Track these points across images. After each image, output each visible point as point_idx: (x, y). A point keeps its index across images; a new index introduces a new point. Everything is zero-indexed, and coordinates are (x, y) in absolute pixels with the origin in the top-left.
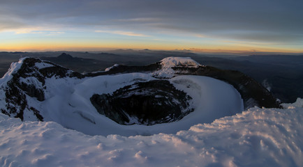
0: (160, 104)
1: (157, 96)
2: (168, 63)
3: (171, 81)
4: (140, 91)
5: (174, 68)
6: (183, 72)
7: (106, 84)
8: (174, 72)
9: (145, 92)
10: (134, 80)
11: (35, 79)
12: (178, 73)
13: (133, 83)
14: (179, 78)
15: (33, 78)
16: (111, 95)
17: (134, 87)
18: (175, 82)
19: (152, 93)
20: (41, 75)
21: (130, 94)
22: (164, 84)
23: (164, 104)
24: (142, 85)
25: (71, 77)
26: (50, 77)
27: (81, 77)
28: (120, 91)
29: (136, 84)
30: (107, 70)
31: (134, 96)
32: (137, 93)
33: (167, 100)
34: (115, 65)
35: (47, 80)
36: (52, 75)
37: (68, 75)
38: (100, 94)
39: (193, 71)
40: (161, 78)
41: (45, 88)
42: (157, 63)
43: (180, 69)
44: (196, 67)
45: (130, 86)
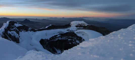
0: (71, 44)
1: (69, 40)
2: (74, 24)
3: (75, 32)
4: (62, 38)
5: (77, 26)
6: (80, 28)
7: (46, 34)
8: (77, 28)
9: (64, 38)
10: (59, 32)
11: (15, 32)
12: (78, 29)
13: (58, 34)
14: (79, 31)
15: (14, 32)
16: (49, 39)
17: (59, 36)
18: (77, 33)
19: (67, 38)
20: (17, 30)
21: (57, 39)
22: (72, 34)
23: (72, 43)
24: (62, 35)
25: (30, 31)
26: (21, 31)
27: (35, 31)
28: (53, 38)
29: (59, 34)
30: (47, 27)
31: (59, 40)
32: (60, 39)
33: (73, 41)
34: (50, 25)
35: (20, 33)
36: (22, 30)
37: (29, 30)
38: (44, 39)
39: (85, 28)
40: (71, 31)
41: (19, 37)
42: (69, 24)
43: (79, 26)
44: (86, 25)
45: (57, 35)
